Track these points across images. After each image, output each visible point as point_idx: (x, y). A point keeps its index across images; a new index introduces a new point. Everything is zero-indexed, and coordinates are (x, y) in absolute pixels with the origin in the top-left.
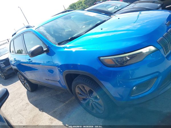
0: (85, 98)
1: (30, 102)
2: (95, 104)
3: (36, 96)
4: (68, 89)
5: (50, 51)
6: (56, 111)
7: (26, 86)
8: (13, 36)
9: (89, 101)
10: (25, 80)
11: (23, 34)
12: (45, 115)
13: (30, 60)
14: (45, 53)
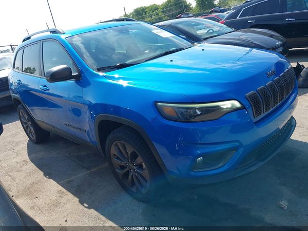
0: (124, 165)
1: (30, 159)
2: (137, 177)
3: (43, 152)
4: (99, 146)
5: (81, 79)
6: (72, 181)
7: (28, 132)
8: (24, 40)
9: (128, 171)
10: (29, 121)
11: (42, 41)
12: (52, 184)
13: (45, 86)
14: (74, 79)
